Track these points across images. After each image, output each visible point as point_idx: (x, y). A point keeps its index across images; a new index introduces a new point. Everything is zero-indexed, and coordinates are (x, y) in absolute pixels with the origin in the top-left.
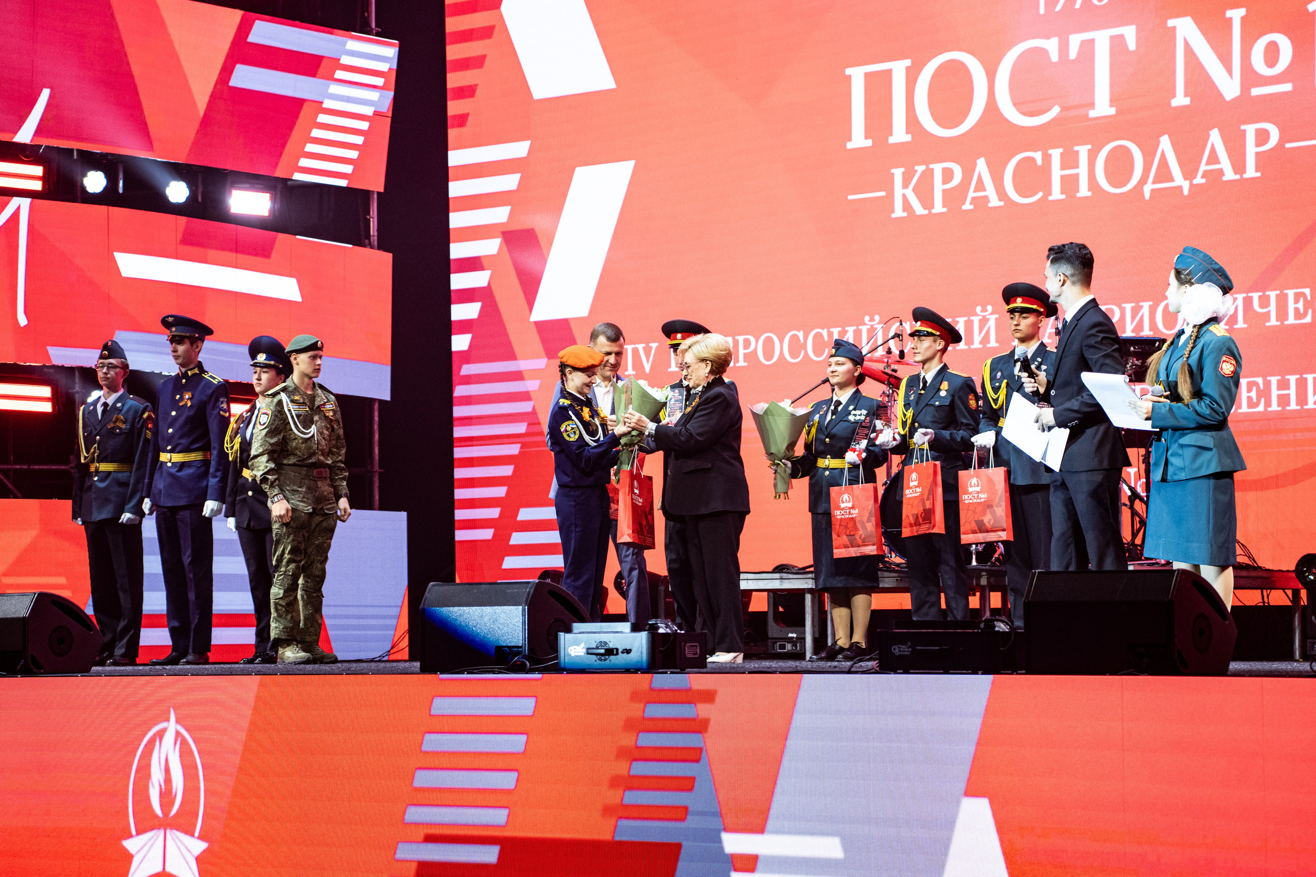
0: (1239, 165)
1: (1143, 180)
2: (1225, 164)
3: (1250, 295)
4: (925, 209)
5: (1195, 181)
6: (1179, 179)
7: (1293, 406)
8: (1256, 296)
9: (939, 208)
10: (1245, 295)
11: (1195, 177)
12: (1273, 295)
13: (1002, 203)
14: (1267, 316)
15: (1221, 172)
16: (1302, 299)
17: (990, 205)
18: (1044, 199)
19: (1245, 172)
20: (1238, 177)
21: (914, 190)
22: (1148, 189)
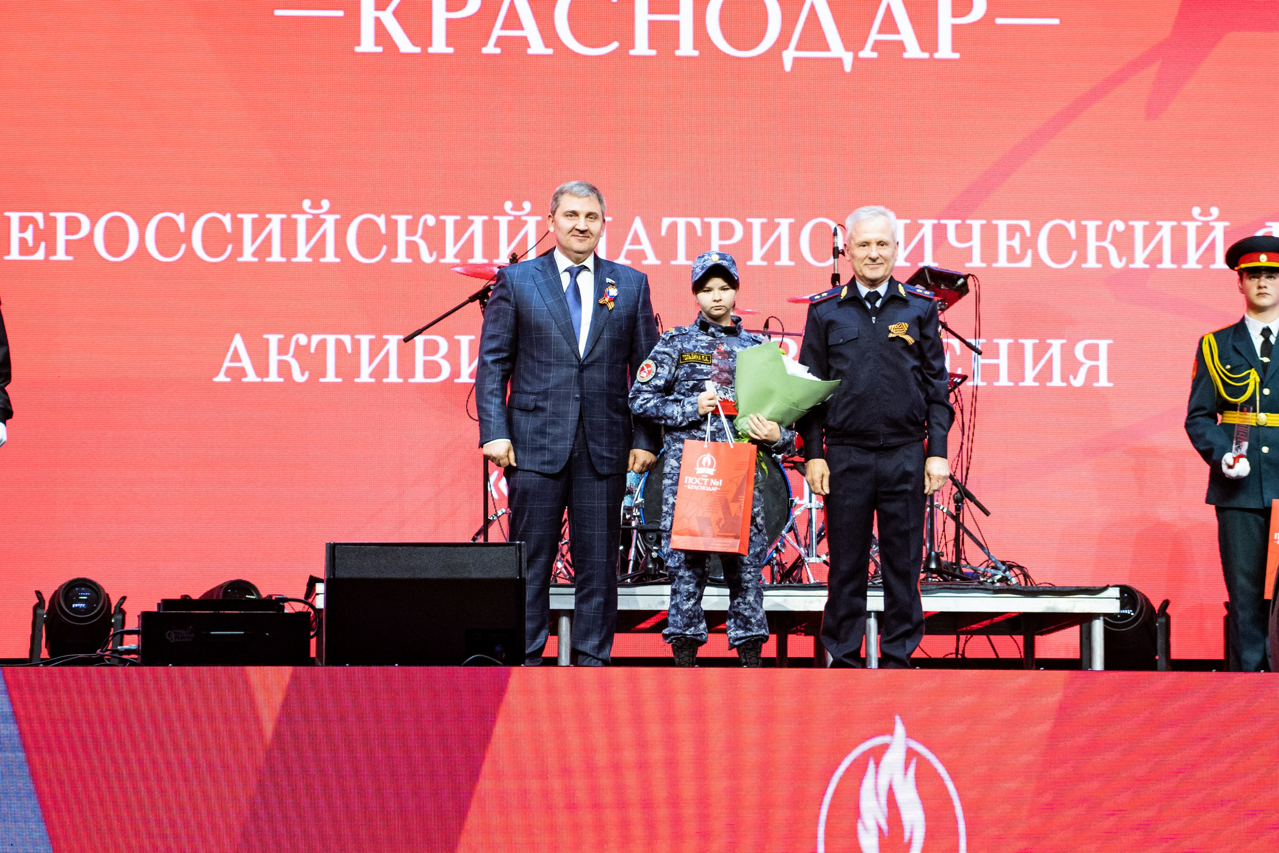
0: (928, 40)
1: (783, 41)
2: (907, 34)
3: (943, 222)
4: (415, 45)
5: (863, 54)
6: (837, 48)
7: (1004, 381)
8: (951, 225)
9: (439, 45)
10: (936, 221)
11: (862, 48)
12: (976, 225)
13: (550, 51)
14: (967, 254)
15: (900, 46)
16: (1018, 235)
17: (530, 51)
18: (622, 54)
19: (936, 51)
20: (926, 55)
21: (395, 13)
22: (789, 56)
